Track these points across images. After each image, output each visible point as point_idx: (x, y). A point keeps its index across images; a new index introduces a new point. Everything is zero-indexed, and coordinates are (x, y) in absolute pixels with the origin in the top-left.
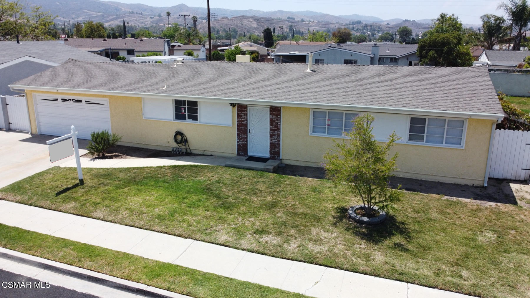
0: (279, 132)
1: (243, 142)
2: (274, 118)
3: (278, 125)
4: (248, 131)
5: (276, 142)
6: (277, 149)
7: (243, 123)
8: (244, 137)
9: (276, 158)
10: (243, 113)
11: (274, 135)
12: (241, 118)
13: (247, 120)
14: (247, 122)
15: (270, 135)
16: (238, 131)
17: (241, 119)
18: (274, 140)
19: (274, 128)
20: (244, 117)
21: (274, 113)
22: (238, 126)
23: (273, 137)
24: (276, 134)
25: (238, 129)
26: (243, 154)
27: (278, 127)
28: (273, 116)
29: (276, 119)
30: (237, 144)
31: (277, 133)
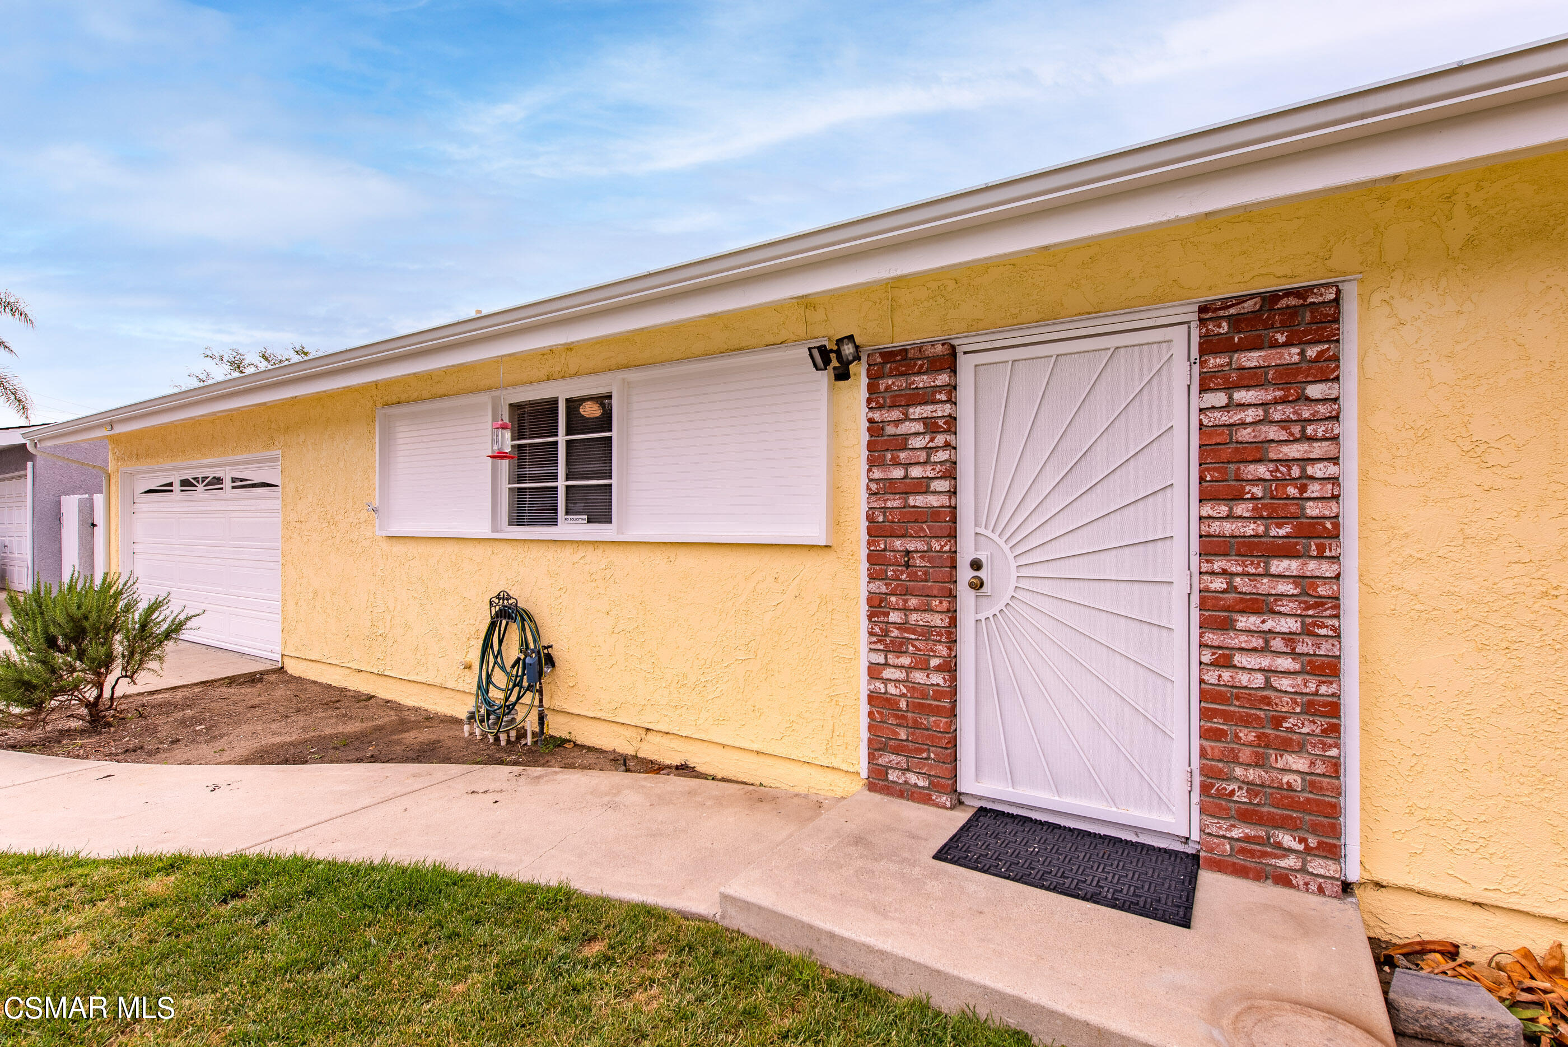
0: (1326, 569)
1: (919, 677)
2: (1250, 415)
3: (1314, 489)
4: (965, 574)
5: (1285, 684)
6: (1298, 763)
7: (917, 501)
8: (927, 632)
9: (1291, 862)
10: (916, 412)
11: (1258, 605)
12: (897, 464)
13: (950, 472)
14: (953, 493)
15: (1207, 600)
16: (872, 577)
17: (898, 473)
18: (1265, 662)
19: (1250, 529)
20: (929, 450)
21: (1251, 359)
22: (875, 531)
23: (1244, 622)
24: (1286, 588)
25: (872, 558)
26: (913, 778)
27: (1312, 509)
28: (1240, 396)
29: (1284, 424)
30: (863, 686)
31: (1297, 579)
